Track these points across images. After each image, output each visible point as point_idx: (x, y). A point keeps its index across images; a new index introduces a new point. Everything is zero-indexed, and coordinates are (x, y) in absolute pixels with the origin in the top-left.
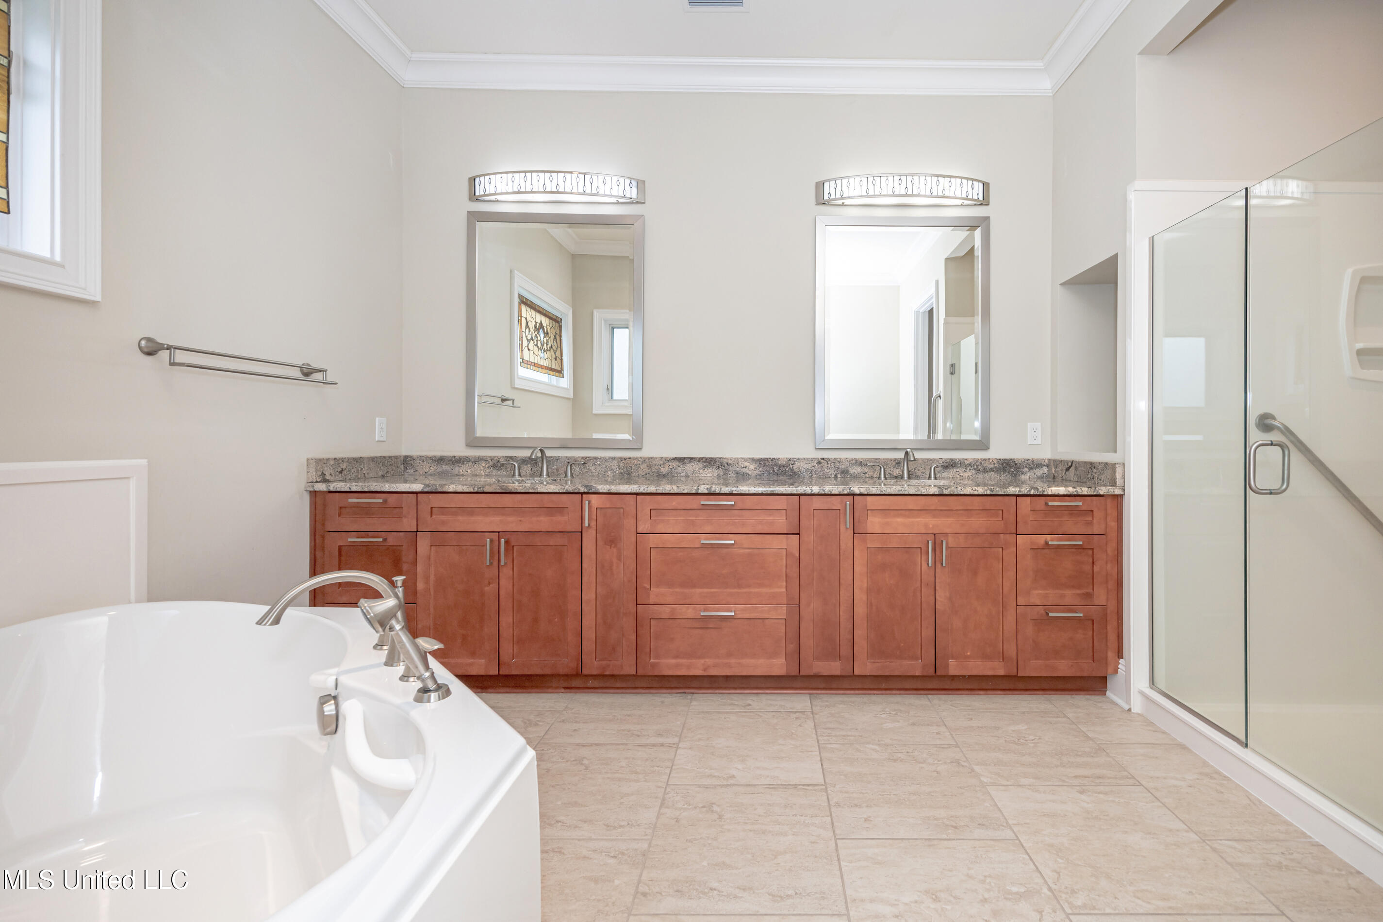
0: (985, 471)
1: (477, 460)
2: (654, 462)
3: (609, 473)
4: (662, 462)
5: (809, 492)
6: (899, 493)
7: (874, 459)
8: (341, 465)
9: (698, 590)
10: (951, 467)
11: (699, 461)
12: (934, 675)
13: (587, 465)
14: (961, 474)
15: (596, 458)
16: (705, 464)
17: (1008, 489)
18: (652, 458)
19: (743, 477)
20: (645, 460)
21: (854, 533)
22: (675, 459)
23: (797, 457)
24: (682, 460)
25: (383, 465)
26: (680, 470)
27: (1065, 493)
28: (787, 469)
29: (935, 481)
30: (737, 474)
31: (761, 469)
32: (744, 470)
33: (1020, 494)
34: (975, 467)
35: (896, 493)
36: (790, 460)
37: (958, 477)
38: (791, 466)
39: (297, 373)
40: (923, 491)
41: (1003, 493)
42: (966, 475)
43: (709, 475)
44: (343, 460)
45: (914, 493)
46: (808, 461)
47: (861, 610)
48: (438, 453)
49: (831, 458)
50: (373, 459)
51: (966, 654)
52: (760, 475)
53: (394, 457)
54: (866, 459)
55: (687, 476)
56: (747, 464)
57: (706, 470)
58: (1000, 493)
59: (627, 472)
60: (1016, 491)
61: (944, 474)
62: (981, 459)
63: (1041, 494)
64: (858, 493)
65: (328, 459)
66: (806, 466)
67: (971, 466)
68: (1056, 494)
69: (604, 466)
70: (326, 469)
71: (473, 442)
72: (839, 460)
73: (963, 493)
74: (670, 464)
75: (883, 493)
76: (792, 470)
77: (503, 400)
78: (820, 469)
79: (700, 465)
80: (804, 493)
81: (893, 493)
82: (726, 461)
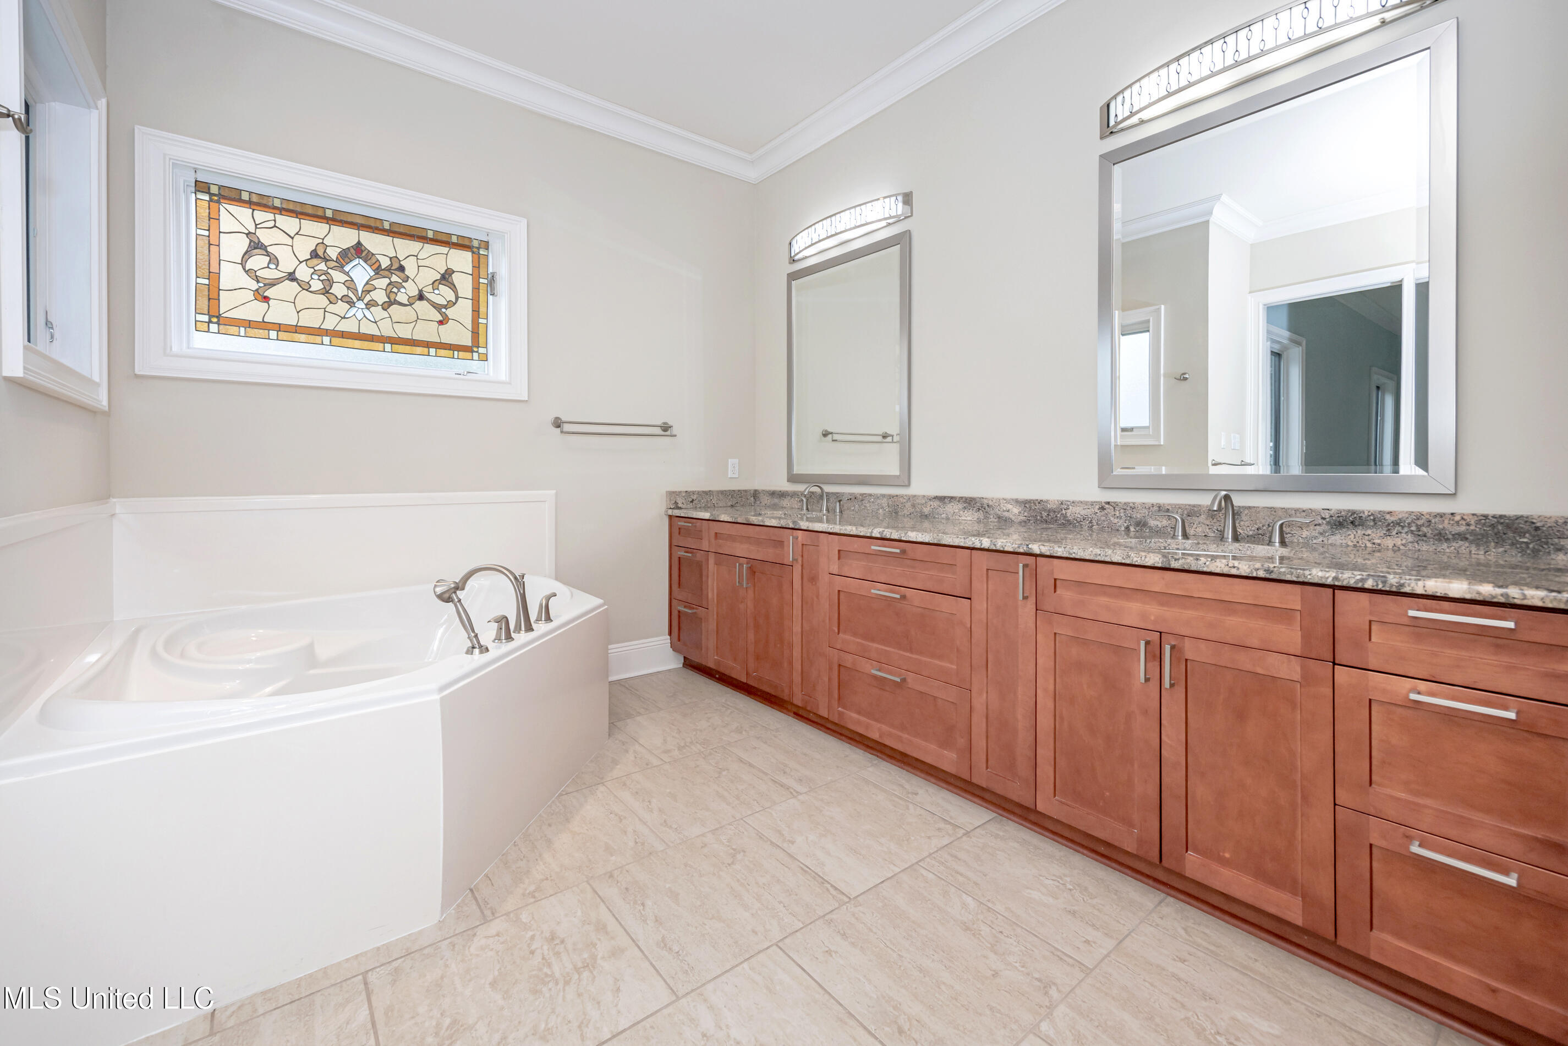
0: (1441, 536)
1: (794, 495)
2: (917, 501)
3: (881, 510)
4: (924, 502)
6: (1097, 559)
7: (1189, 505)
8: (692, 496)
9: (875, 645)
10: (1351, 526)
11: (959, 501)
13: (864, 502)
14: (1377, 541)
15: (870, 495)
16: (965, 505)
17: (1307, 573)
18: (915, 496)
19: (1004, 522)
20: (909, 499)
21: (1037, 610)
22: (936, 498)
23: (1071, 499)
24: (942, 499)
25: (732, 497)
26: (941, 510)
27: (1468, 596)
28: (1058, 516)
29: (1237, 545)
30: (999, 518)
31: (1026, 514)
32: (1006, 514)
33: (1337, 583)
34: (1413, 528)
35: (1091, 558)
36: (1062, 504)
37: (1369, 545)
38: (1064, 512)
39: (658, 431)
40: (1135, 559)
41: (1295, 579)
42: (1389, 542)
43: (969, 518)
44: (693, 493)
45: (1120, 561)
46: (1086, 505)
47: (1045, 721)
48: (773, 488)
49: (1120, 503)
50: (722, 492)
51: (1221, 854)
52: (1025, 522)
53: (743, 490)
54: (1176, 505)
55: (948, 519)
56: (1010, 507)
57: (966, 512)
58: (1288, 577)
59: (895, 510)
60: (1328, 578)
61: (1333, 538)
62: (1430, 514)
63: (1394, 589)
65: (680, 492)
66: (1083, 512)
67: (1403, 527)
68: (1438, 594)
69: (876, 503)
70: (678, 499)
71: (793, 478)
72: (1131, 505)
73: (1208, 570)
74: (932, 503)
76: (1065, 516)
77: (884, 437)
78: (1103, 518)
79: (960, 506)
80: (972, 546)
81: (1087, 558)
82: (986, 501)
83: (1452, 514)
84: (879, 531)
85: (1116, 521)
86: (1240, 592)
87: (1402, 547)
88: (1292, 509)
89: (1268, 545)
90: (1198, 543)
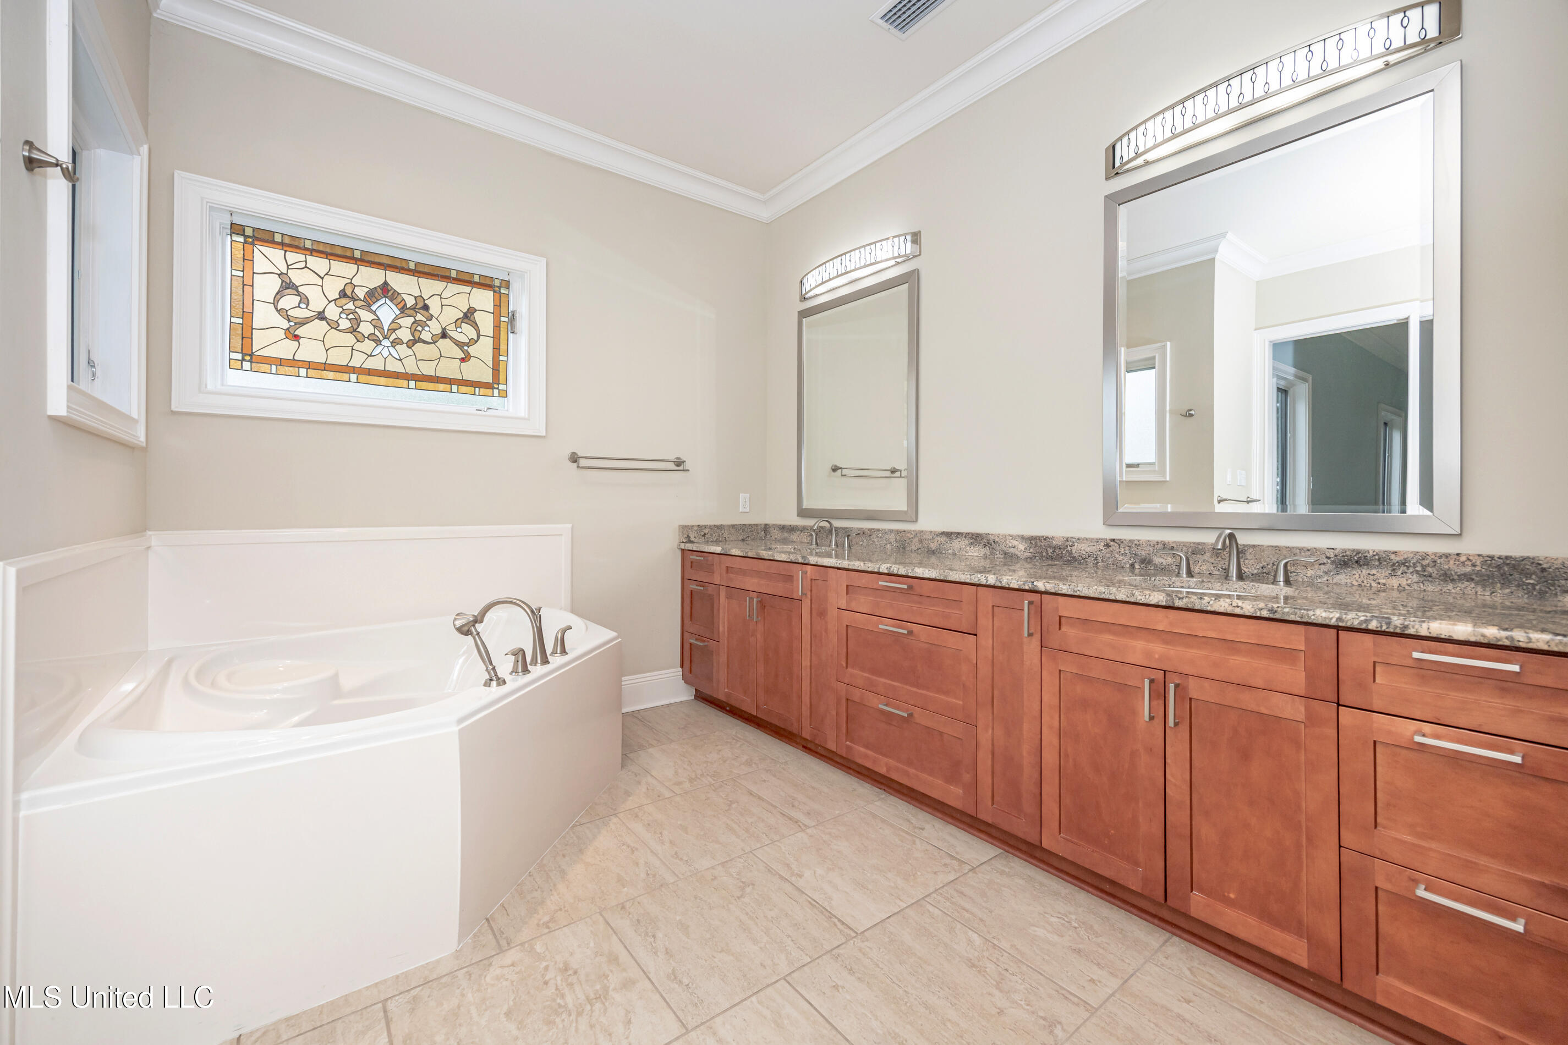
0: (1446, 577)
1: (803, 529)
2: (924, 536)
3: (889, 545)
4: (931, 537)
5: (983, 582)
6: (1101, 597)
7: (1194, 543)
8: (704, 531)
9: (883, 680)
10: (1356, 566)
11: (965, 537)
12: (1163, 902)
13: (872, 537)
14: (1382, 581)
15: (878, 530)
16: (971, 541)
17: (1311, 613)
18: (922, 531)
19: (1010, 558)
20: (917, 534)
21: (1042, 647)
22: (943, 533)
23: (1077, 535)
24: (949, 535)
25: (743, 531)
26: (948, 546)
27: (1473, 639)
28: (1064, 552)
29: (1241, 583)
30: (1005, 554)
31: (1031, 550)
32: (1012, 550)
33: (1340, 624)
34: (1419, 568)
36: (1067, 540)
37: (1374, 584)
38: (1069, 548)
39: (671, 466)
40: (1139, 598)
41: (1298, 619)
42: (1394, 582)
43: (975, 554)
44: (705, 527)
45: (1124, 600)
46: (1091, 542)
47: (1050, 757)
48: (782, 523)
49: (1125, 540)
50: (733, 526)
51: (1226, 894)
52: (1031, 558)
53: (754, 525)
54: (1180, 543)
55: (954, 554)
56: (1015, 543)
57: (972, 548)
58: (1292, 618)
59: (903, 545)
60: (1331, 618)
61: (1338, 577)
63: (1398, 631)
64: (1043, 590)
65: (693, 526)
66: (1088, 549)
67: (1408, 567)
68: (1443, 637)
69: (884, 538)
70: (691, 533)
71: (802, 513)
72: (1136, 542)
73: (1212, 610)
74: (939, 539)
75: (1076, 594)
76: (1070, 553)
77: (893, 472)
78: (1108, 555)
79: (967, 542)
80: (978, 583)
81: (1092, 596)
82: (992, 537)
83: (1458, 555)
84: (886, 567)
85: (1121, 558)
86: (1244, 631)
87: (1407, 587)
88: (1297, 548)
89: (1273, 583)
90: (1203, 581)
